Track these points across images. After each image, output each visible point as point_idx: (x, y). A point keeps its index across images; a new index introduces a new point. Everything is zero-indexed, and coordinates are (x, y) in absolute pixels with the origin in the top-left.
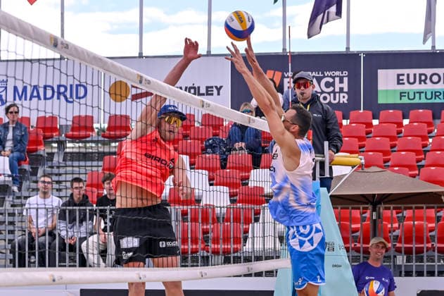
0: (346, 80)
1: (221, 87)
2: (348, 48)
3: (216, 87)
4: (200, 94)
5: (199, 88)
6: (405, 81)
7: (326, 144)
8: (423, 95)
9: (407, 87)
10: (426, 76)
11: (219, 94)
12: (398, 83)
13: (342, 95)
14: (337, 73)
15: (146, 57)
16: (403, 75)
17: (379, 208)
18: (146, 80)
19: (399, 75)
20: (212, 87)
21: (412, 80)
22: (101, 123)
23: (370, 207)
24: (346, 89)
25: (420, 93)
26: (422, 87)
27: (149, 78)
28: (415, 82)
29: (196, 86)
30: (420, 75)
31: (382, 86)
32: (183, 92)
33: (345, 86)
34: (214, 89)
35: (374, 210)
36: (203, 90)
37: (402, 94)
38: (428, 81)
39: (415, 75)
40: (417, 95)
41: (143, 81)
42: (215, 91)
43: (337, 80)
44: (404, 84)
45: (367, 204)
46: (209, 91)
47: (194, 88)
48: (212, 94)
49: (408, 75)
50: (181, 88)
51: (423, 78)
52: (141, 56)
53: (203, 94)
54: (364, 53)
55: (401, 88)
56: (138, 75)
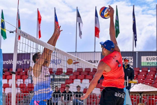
0: (132, 59)
1: (98, 61)
2: (133, 50)
3: (97, 61)
4: (92, 63)
5: (92, 61)
6: (149, 59)
7: (127, 77)
8: (154, 64)
9: (149, 61)
10: (155, 58)
11: (97, 63)
12: (147, 60)
13: (131, 63)
14: (130, 57)
15: (78, 52)
16: (148, 58)
17: (142, 95)
18: (79, 59)
19: (147, 58)
20: (95, 61)
21: (151, 59)
22: (65, 71)
23: (139, 95)
24: (132, 62)
25: (153, 63)
26: (154, 61)
27: (80, 59)
28: (151, 60)
29: (91, 60)
30: (153, 58)
31: (142, 61)
32: (88, 62)
33: (132, 61)
34: (96, 61)
35: (140, 95)
36: (93, 62)
37: (148, 63)
38: (155, 60)
39: (151, 58)
40: (152, 64)
41: (79, 60)
42: (96, 62)
43: (130, 59)
44: (148, 60)
45: (138, 93)
46: (95, 62)
47: (90, 61)
48: (95, 63)
49: (150, 58)
50: (87, 61)
51: (154, 59)
52: (76, 52)
53: (93, 63)
54: (138, 52)
55: (147, 61)
56: (77, 58)
